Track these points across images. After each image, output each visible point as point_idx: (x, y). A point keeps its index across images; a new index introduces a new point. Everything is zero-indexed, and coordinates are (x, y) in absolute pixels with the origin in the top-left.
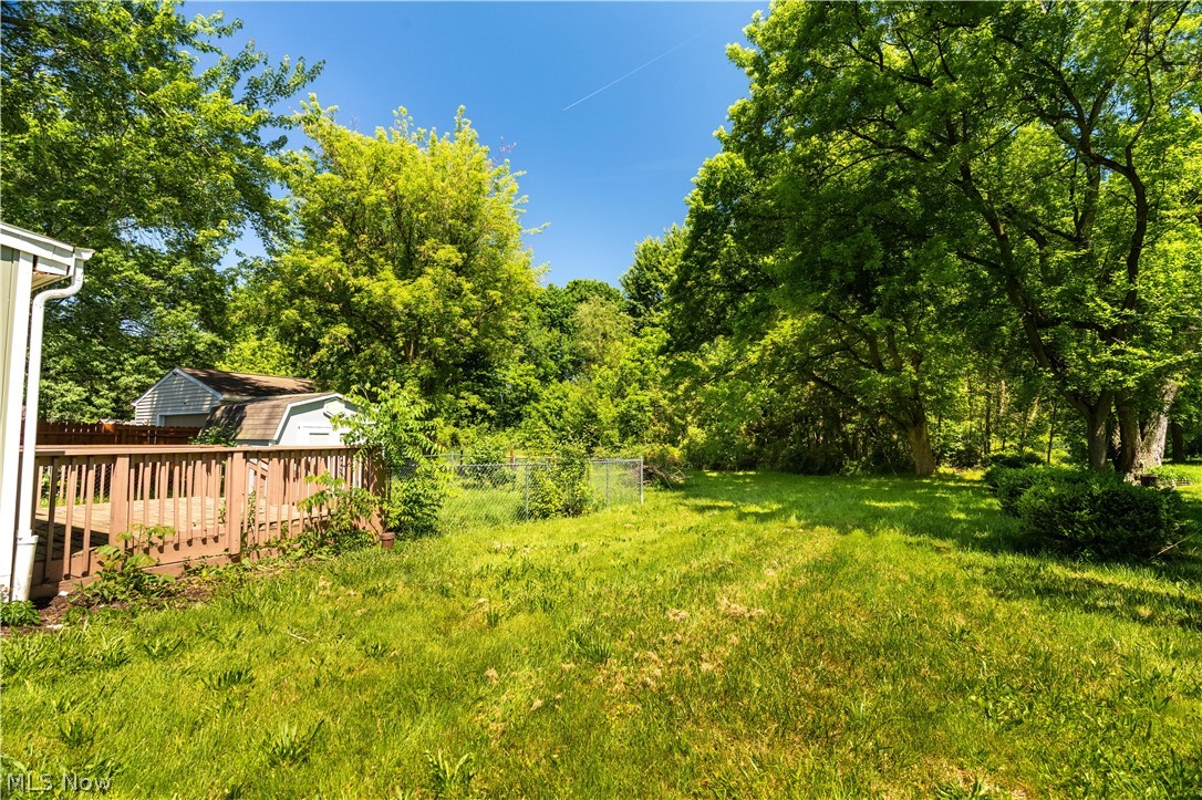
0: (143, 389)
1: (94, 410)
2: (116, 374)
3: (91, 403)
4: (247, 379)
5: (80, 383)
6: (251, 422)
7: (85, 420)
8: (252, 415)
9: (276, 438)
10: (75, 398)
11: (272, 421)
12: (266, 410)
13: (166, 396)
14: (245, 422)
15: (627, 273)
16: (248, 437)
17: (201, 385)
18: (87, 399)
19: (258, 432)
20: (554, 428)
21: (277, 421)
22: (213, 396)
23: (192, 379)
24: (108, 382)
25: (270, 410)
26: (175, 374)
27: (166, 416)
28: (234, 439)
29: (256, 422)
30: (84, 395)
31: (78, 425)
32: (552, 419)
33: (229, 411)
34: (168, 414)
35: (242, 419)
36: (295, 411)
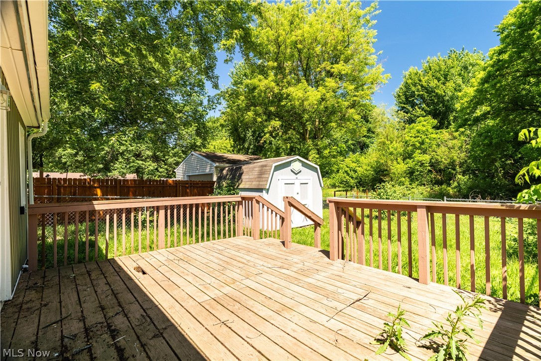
0: (177, 164)
1: (159, 174)
2: (167, 157)
3: (158, 171)
4: (223, 156)
5: (153, 162)
6: (247, 177)
7: (156, 178)
8: (247, 172)
9: (267, 187)
10: (152, 168)
11: (263, 176)
12: (257, 169)
13: (189, 167)
14: (243, 177)
15: (398, 89)
16: (247, 187)
17: (205, 159)
18: (157, 169)
19: (254, 183)
20: (352, 178)
21: (266, 176)
22: (211, 164)
23: (200, 156)
24: (163, 161)
25: (260, 169)
26: (192, 155)
27: (189, 176)
28: (237, 188)
29: (251, 177)
30: (156, 167)
31: (154, 181)
32: (352, 173)
33: (231, 170)
34: (190, 174)
35: (241, 174)
36: (278, 168)
